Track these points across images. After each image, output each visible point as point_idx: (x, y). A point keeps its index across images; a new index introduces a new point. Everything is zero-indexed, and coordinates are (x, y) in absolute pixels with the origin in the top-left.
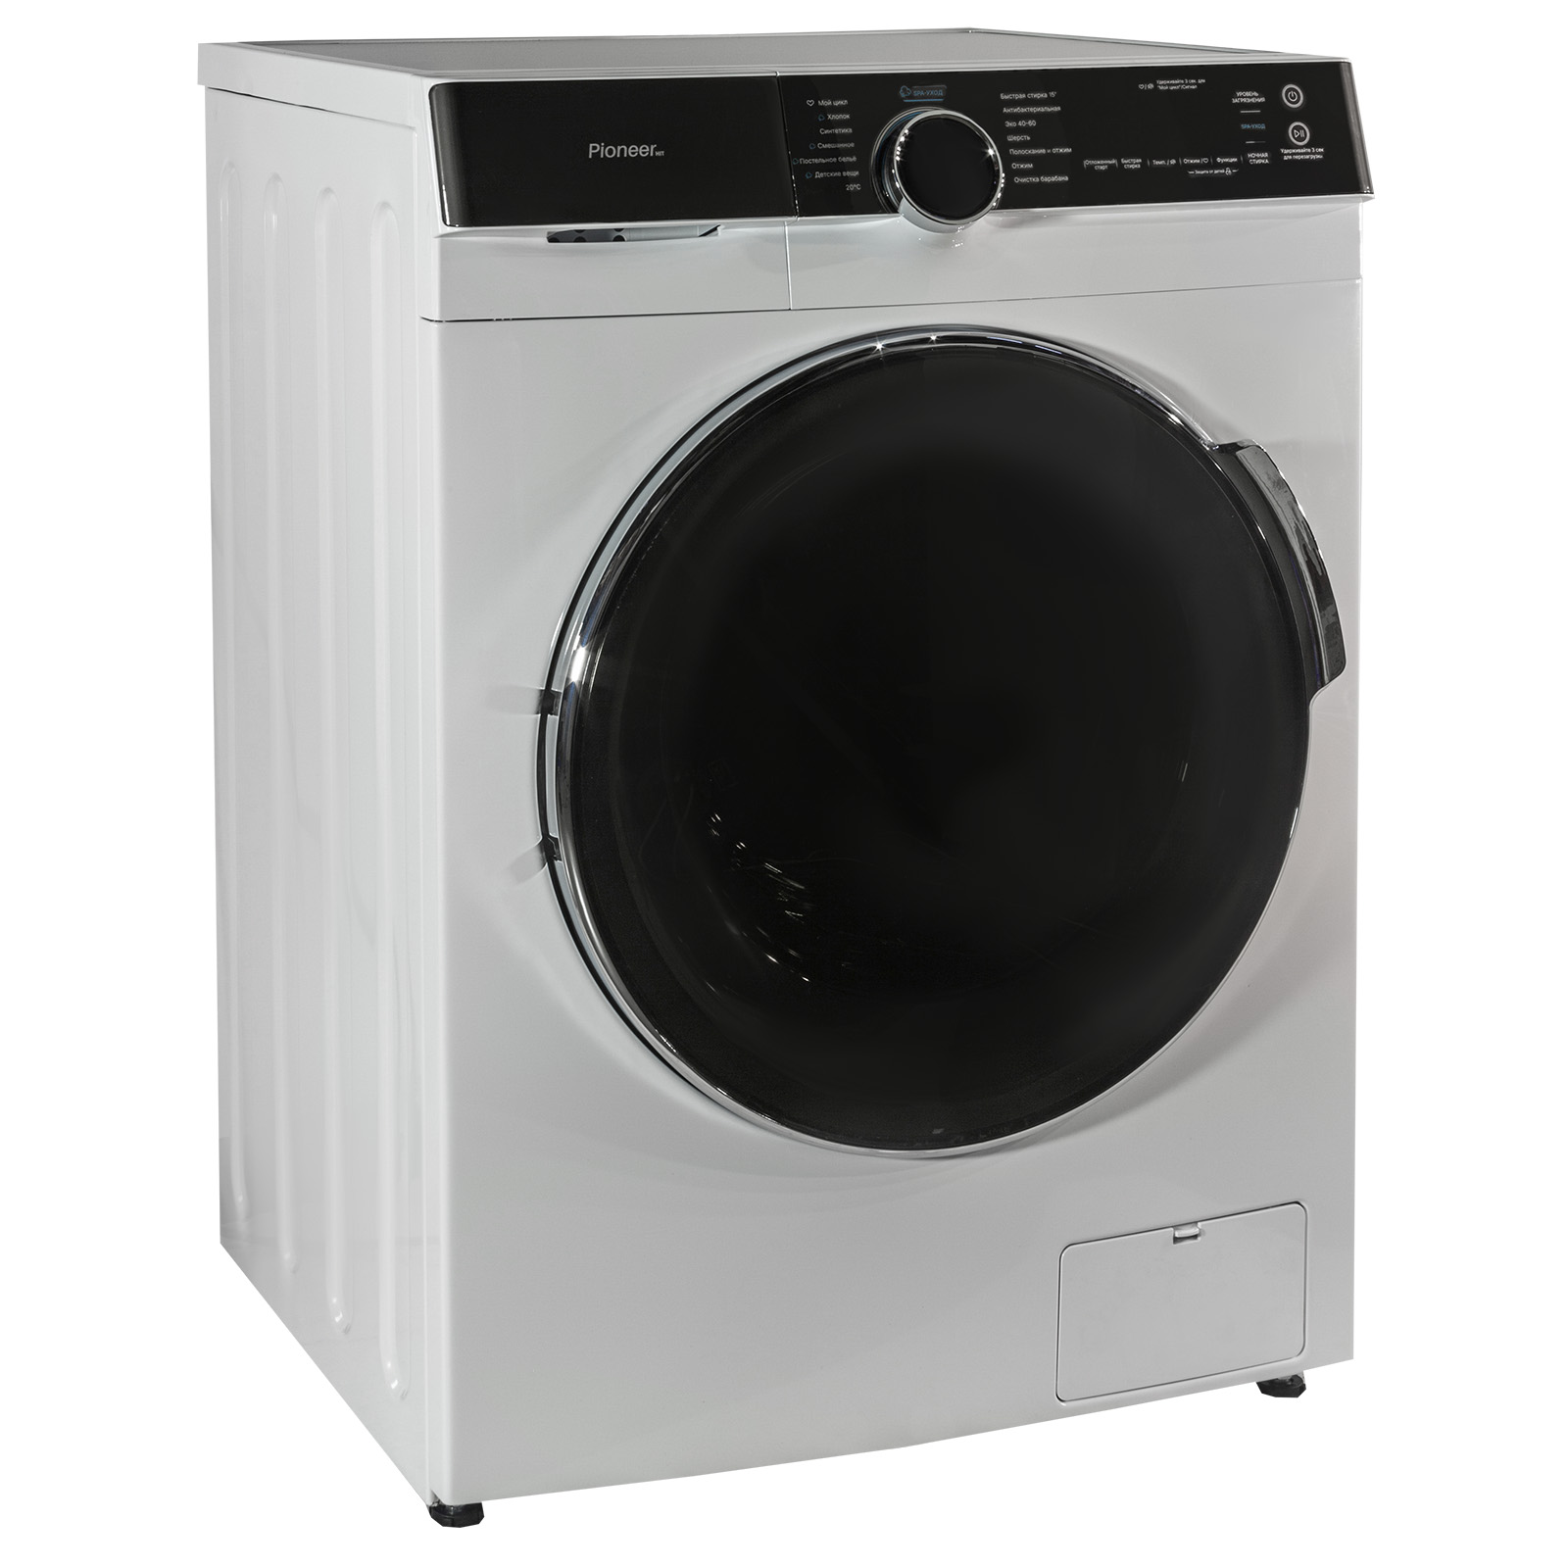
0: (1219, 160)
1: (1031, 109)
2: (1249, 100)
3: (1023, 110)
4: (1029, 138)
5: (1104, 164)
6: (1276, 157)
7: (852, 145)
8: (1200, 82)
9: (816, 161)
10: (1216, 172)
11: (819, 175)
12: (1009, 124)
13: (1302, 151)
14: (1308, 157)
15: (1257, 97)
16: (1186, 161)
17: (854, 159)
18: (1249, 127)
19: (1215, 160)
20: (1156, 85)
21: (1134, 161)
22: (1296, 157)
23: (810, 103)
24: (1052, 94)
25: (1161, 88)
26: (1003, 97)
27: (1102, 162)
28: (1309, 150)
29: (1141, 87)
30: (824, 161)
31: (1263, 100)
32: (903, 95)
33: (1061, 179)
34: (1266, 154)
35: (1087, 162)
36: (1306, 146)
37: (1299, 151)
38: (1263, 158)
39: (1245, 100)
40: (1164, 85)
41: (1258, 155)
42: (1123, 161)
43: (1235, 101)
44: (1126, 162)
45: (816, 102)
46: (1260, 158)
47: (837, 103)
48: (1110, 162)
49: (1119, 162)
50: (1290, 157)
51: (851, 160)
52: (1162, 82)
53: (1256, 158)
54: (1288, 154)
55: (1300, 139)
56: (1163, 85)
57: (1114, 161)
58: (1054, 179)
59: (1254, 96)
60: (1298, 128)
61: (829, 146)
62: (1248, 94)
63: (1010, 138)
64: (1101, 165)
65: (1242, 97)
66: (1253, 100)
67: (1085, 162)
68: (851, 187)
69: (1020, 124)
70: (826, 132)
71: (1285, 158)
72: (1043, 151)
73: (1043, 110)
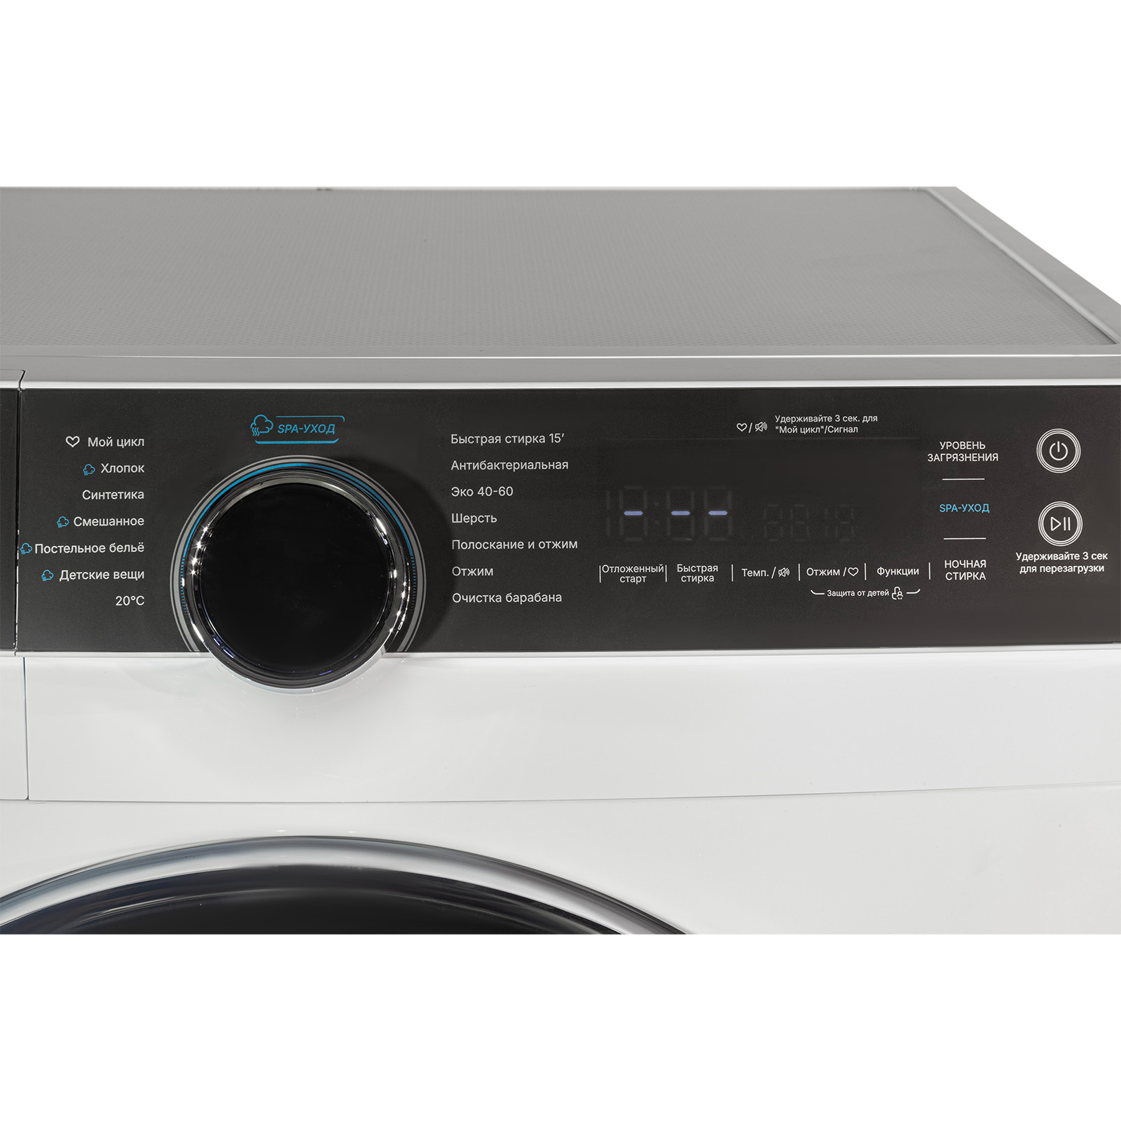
0: (881, 571)
1: (509, 466)
2: (964, 458)
3: (491, 466)
4: (494, 520)
5: (641, 574)
6: (1002, 567)
7: (140, 522)
8: (866, 420)
9: (67, 549)
10: (872, 594)
11: (67, 576)
12: (459, 492)
13: (1063, 557)
14: (1071, 569)
15: (981, 452)
16: (812, 572)
17: (141, 548)
18: (954, 508)
19: (872, 572)
20: (772, 424)
21: (703, 568)
22: (1047, 569)
23: (73, 441)
24: (556, 438)
25: (785, 430)
26: (454, 439)
27: (636, 569)
28: (1077, 557)
29: (741, 427)
30: (80, 550)
31: (995, 457)
32: (256, 432)
33: (546, 598)
34: (984, 563)
35: (605, 569)
36: (1071, 549)
37: (1055, 557)
38: (976, 570)
39: (955, 457)
40: (789, 425)
41: (966, 564)
42: (680, 568)
43: (934, 458)
44: (686, 570)
45: (84, 441)
46: (971, 570)
47: (124, 443)
48: (653, 570)
49: (672, 569)
50: (1034, 569)
51: (133, 549)
52: (785, 420)
53: (961, 569)
54: (1031, 563)
55: (1061, 534)
56: (787, 425)
57: (660, 569)
58: (532, 598)
59: (976, 450)
60: (1060, 513)
61: (93, 522)
62: (963, 445)
63: (457, 519)
64: (634, 574)
65: (951, 451)
66: (972, 457)
67: (601, 569)
68: (122, 601)
69: (481, 492)
70: (95, 496)
71: (1023, 570)
72: (520, 545)
73: (531, 466)
